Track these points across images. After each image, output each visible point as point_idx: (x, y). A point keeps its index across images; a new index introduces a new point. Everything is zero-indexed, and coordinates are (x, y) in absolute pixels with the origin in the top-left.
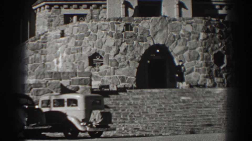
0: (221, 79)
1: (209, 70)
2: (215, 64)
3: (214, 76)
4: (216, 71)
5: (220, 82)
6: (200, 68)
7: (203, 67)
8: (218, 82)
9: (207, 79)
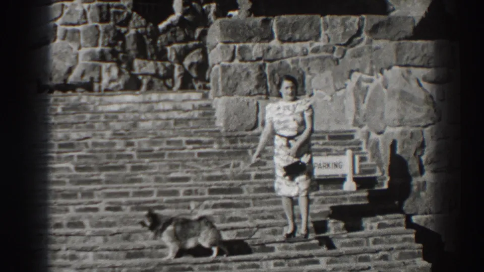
0: (159, 63)
1: (111, 33)
2: (135, 13)
3: (132, 53)
4: (139, 37)
5: (156, 75)
6: (80, 28)
7: (91, 24)
8: (145, 75)
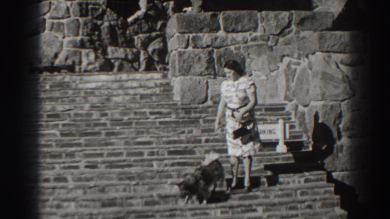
0: (128, 49)
1: (89, 25)
2: (108, 9)
3: (106, 41)
4: (112, 28)
5: (126, 59)
6: (64, 21)
7: (73, 18)
8: (116, 59)
9: (84, 51)
